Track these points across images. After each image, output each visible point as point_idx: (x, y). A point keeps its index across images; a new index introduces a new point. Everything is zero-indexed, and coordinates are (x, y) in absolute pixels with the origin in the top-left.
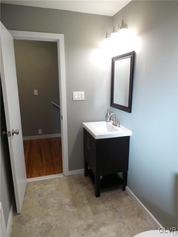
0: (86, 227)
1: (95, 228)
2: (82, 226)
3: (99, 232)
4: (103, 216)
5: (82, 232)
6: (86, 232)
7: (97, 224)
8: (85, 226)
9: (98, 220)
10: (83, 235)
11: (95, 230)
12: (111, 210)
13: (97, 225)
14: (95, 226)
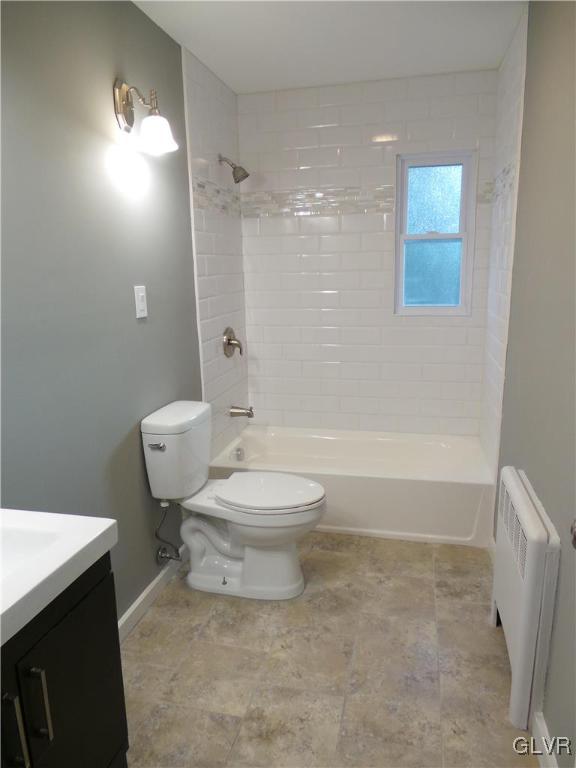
0: (279, 738)
1: (255, 724)
2: (287, 749)
3: (253, 706)
4: (195, 749)
5: (301, 729)
6: (288, 725)
7: (238, 731)
8: (281, 742)
9: (223, 743)
10: (302, 720)
11: (259, 719)
12: (152, 754)
13: (243, 728)
14: (249, 729)
